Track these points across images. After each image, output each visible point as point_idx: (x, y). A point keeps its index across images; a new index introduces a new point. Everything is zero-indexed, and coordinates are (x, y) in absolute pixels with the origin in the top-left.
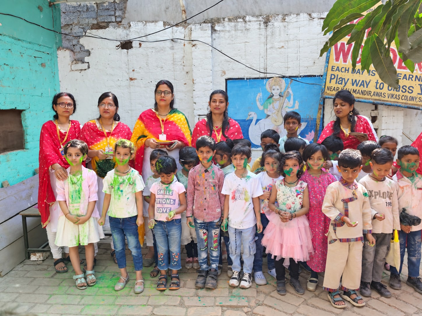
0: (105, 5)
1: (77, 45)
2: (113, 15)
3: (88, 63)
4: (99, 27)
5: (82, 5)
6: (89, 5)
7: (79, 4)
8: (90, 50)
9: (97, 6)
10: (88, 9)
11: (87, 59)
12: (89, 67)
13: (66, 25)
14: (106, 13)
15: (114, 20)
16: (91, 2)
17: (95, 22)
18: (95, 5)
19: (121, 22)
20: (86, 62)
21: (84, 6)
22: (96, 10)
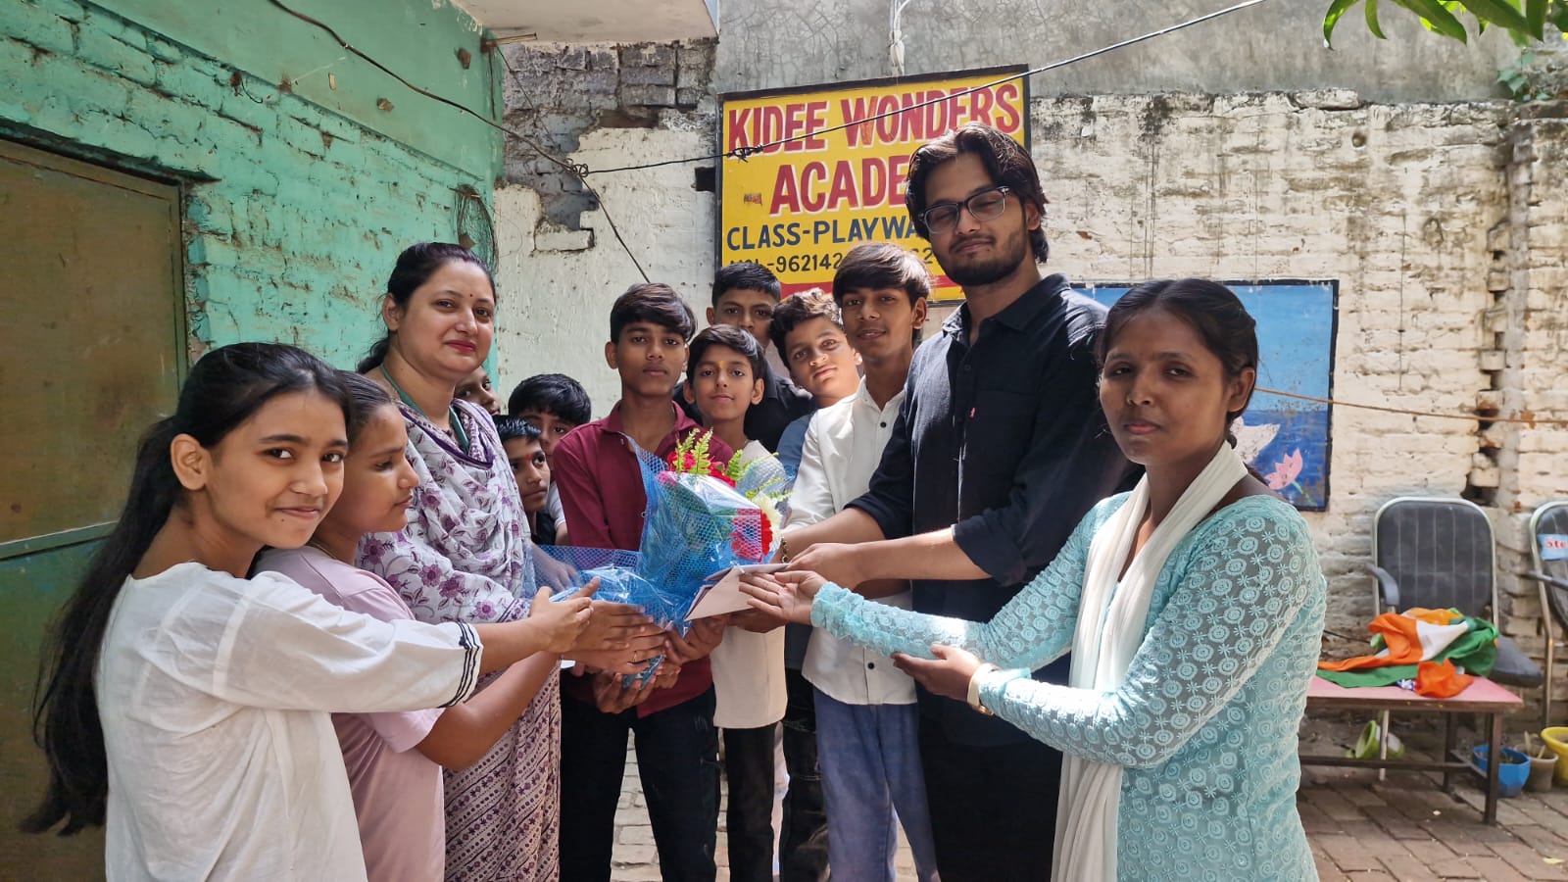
0: (645, 52)
1: (549, 173)
2: (668, 86)
3: (591, 230)
4: (622, 118)
5: (572, 52)
6: (594, 52)
7: (563, 47)
8: (599, 192)
9: (620, 55)
10: (589, 66)
11: (587, 219)
12: (592, 244)
13: (516, 110)
14: (646, 78)
15: (671, 99)
16: (600, 44)
17: (611, 104)
18: (614, 54)
19: (694, 107)
20: (583, 229)
21: (578, 55)
22: (617, 65)
